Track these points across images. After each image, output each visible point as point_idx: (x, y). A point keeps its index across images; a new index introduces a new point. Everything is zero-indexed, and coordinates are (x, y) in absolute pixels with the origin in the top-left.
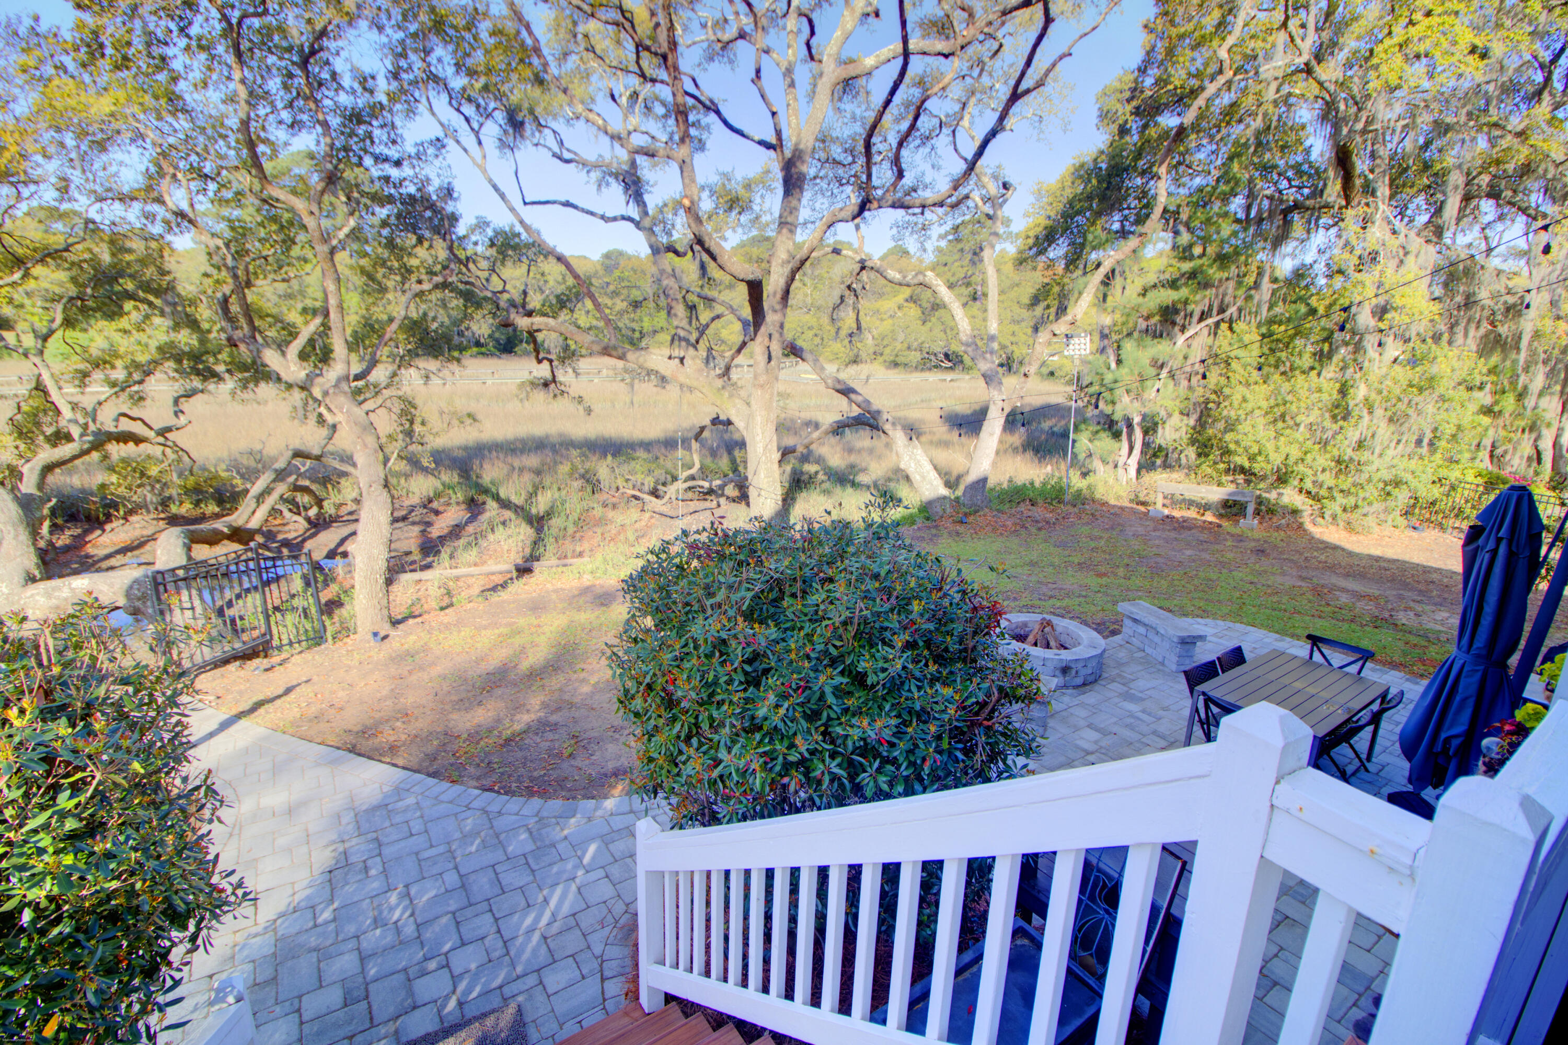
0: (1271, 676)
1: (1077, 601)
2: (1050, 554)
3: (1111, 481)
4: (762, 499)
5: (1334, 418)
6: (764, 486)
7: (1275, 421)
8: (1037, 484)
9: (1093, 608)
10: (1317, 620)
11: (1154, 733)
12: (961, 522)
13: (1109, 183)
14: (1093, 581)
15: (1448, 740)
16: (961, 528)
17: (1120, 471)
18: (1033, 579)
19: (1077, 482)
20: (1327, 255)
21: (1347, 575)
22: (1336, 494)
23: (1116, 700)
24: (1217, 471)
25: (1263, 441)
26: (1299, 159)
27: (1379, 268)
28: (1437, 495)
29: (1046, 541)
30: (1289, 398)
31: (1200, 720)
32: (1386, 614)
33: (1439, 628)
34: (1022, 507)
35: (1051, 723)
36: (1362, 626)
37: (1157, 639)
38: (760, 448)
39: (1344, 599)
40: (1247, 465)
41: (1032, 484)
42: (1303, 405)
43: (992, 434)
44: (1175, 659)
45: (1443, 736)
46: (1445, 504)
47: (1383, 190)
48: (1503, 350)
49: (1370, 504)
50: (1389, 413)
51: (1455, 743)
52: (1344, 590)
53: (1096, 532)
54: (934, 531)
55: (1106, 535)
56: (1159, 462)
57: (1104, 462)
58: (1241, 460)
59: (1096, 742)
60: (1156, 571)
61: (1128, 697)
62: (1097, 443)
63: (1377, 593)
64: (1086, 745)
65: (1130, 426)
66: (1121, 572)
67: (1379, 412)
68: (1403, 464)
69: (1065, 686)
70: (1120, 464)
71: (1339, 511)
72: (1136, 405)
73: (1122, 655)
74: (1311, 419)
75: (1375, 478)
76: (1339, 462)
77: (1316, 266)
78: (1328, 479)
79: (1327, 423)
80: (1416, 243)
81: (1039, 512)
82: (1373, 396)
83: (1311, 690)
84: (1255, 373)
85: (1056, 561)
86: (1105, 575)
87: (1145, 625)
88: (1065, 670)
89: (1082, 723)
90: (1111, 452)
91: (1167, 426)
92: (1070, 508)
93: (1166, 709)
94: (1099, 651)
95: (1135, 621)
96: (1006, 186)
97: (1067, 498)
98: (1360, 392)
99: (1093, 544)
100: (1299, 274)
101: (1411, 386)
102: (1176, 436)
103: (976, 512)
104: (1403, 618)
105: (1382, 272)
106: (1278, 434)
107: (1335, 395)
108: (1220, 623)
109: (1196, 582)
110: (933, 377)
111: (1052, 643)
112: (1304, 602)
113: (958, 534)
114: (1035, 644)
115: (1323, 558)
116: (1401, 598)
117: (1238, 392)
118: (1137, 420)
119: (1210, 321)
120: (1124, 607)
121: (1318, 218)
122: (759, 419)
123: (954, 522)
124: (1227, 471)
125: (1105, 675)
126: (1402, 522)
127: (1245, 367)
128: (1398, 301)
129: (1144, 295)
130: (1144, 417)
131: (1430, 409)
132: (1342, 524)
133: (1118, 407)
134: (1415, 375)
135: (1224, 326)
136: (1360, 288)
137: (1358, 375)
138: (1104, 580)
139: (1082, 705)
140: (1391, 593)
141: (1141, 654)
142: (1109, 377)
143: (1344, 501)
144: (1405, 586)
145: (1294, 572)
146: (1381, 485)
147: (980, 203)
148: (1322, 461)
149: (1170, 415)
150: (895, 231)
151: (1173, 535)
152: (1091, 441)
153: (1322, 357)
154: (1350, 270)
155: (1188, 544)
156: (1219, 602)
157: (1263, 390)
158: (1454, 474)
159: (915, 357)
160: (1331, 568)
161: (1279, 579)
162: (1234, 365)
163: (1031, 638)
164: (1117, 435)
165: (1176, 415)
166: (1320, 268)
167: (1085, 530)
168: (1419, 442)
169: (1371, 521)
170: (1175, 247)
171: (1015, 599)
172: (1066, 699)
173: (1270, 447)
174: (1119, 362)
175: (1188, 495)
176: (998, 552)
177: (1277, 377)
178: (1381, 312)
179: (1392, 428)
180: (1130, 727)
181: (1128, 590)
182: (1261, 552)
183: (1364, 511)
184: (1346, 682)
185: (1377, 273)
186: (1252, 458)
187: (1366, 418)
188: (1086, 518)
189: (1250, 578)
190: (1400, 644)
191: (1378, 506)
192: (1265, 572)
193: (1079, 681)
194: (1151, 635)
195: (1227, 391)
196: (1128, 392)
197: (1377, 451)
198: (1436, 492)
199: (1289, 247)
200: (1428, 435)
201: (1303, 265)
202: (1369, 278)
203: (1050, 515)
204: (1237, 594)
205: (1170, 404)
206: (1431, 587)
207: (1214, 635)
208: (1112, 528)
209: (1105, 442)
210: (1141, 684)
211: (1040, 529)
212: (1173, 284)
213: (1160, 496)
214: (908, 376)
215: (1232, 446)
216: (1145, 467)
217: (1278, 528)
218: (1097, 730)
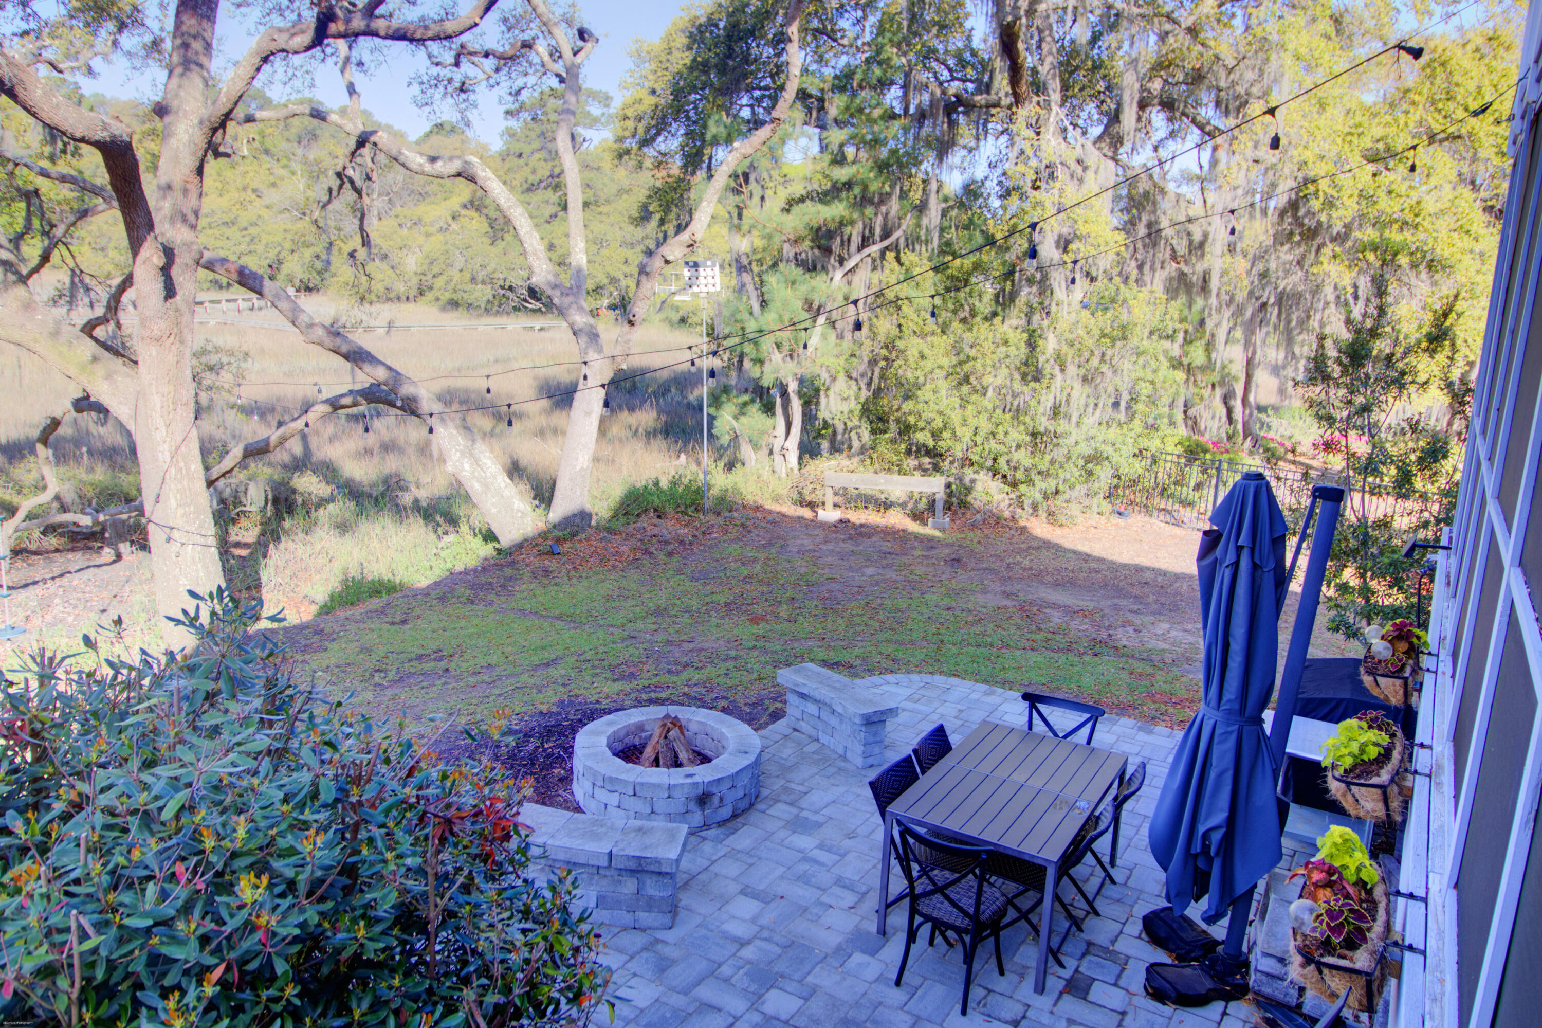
0: (985, 768)
1: (723, 667)
2: (685, 593)
3: (766, 474)
4: (174, 547)
5: (1024, 377)
6: (178, 522)
7: (960, 384)
8: (664, 484)
9: (746, 678)
10: (1030, 654)
11: (840, 882)
12: (552, 553)
13: (730, 48)
14: (746, 631)
15: (1206, 835)
16: (551, 564)
17: (777, 458)
18: (661, 637)
19: (720, 481)
20: (999, 171)
21: (1056, 585)
22: (1037, 478)
23: (782, 834)
24: (897, 452)
25: (948, 412)
26: (960, 45)
27: (1058, 185)
28: (1140, 471)
29: (679, 572)
30: (973, 353)
31: (898, 857)
32: (1104, 636)
33: (1162, 645)
34: (644, 522)
35: (685, 899)
36: (1081, 655)
37: (833, 721)
38: (164, 453)
39: (1056, 618)
40: (931, 443)
41: (656, 484)
42: (989, 362)
43: (588, 414)
44: (859, 749)
45: (1201, 829)
46: (1148, 482)
47: (1054, 85)
48: (1189, 292)
49: (1072, 487)
50: (1082, 371)
51: (1216, 837)
52: (1055, 606)
53: (750, 553)
54: (508, 572)
55: (762, 556)
56: (825, 445)
57: (756, 447)
58: (922, 437)
59: (754, 920)
60: (831, 605)
61: (799, 825)
62: (743, 419)
63: (1091, 605)
64: (739, 929)
65: (784, 394)
66: (784, 611)
67: (1072, 370)
68: (1102, 434)
69: (706, 826)
70: (777, 449)
71: (1039, 497)
72: (791, 366)
73: (788, 752)
74: (999, 381)
75: (1076, 451)
76: (1034, 435)
77: (988, 184)
78: (1023, 457)
79: (1017, 386)
80: (1093, 156)
81: (670, 527)
82: (1065, 348)
83: (1037, 782)
84: (930, 320)
85: (694, 603)
86: (763, 618)
87: (816, 701)
88: (703, 799)
89: (733, 888)
90: (763, 433)
91: (831, 393)
92: (711, 518)
93: (851, 836)
94: (751, 758)
95: (803, 696)
96: (582, 34)
97: (708, 504)
98: (1050, 345)
99: (745, 571)
100: (972, 191)
101: (1104, 336)
102: (845, 408)
103: (574, 535)
104: (1124, 637)
105: (1061, 190)
106: (964, 403)
107: (1024, 350)
108: (915, 677)
109: (882, 616)
110: (515, 324)
111: (683, 756)
112: (1013, 629)
113: (547, 572)
114: (656, 763)
115: (1026, 563)
116: (1117, 608)
117: (913, 346)
118: (793, 386)
119: (874, 249)
120: (786, 676)
121: (986, 122)
122: (156, 400)
123: (541, 554)
124: (909, 452)
125: (765, 792)
126: (1106, 506)
127: (918, 311)
128: (1082, 229)
129: (788, 211)
130: (801, 381)
131: (1126, 365)
132: (1043, 515)
133: (767, 368)
134: (1103, 320)
135: (890, 255)
136: (1039, 209)
137: (1045, 323)
138: (761, 629)
139: (733, 854)
140: (1105, 603)
141: (814, 746)
142: (751, 326)
143: (1044, 485)
144: (1119, 592)
145: (997, 587)
146: (1081, 462)
147: (546, 58)
148: (1017, 435)
149: (834, 379)
150: (416, 89)
151: (849, 546)
152: (736, 418)
153: (1005, 300)
154: (1027, 187)
155: (869, 559)
156: (912, 643)
157: (942, 342)
158: (1154, 444)
159: (483, 293)
160: (1037, 576)
161: (981, 599)
162: (906, 308)
163: (649, 752)
164: (769, 409)
165: (842, 377)
166: (992, 186)
167: (734, 549)
168: (1116, 405)
169: (1075, 509)
170: (823, 148)
171: (632, 676)
172: (707, 847)
173: (956, 418)
174: (764, 304)
175: (866, 489)
176: (608, 598)
177: (956, 325)
178: (1064, 244)
179: (1087, 390)
180: (804, 879)
181: (795, 639)
182: (956, 561)
183: (1066, 496)
184: (1076, 759)
185: (1056, 192)
186: (936, 435)
187: (1059, 377)
188: (734, 532)
189: (947, 601)
190: (1124, 675)
191: (1081, 489)
192: (963, 590)
193: (726, 812)
194: (825, 715)
195: (900, 344)
196: (778, 346)
197: (1074, 419)
198: (1138, 467)
199: (956, 157)
200: (1125, 397)
201: (974, 182)
202: (1048, 197)
203: (683, 531)
204: (932, 629)
205: (832, 362)
206: (1146, 590)
207: (909, 698)
208: (771, 544)
209: (755, 418)
210: (816, 798)
211: (670, 554)
212: (825, 197)
213: (829, 492)
214: (474, 322)
215: (912, 420)
216: (808, 450)
217: (973, 526)
218: (755, 895)
